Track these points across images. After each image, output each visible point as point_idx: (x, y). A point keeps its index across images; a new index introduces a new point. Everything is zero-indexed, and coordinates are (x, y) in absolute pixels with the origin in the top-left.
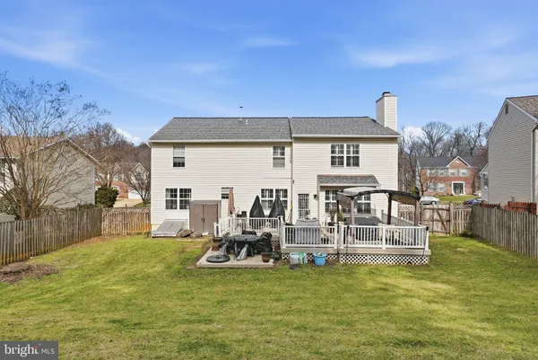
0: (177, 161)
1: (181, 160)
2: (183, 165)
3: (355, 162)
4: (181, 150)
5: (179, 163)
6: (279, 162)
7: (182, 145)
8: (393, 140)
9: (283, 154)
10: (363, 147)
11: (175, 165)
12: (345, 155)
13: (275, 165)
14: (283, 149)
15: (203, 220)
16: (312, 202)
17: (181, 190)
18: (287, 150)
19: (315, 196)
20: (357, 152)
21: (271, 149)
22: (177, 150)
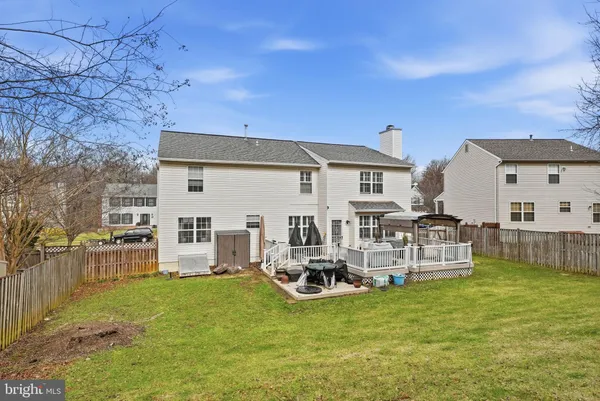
0: (193, 184)
1: (198, 184)
2: (201, 189)
3: (379, 189)
4: (198, 172)
5: (196, 187)
6: (306, 188)
7: (201, 166)
8: (407, 169)
9: (309, 179)
10: (386, 175)
11: (191, 189)
12: (372, 182)
13: (302, 191)
14: (310, 174)
15: (234, 253)
16: (345, 228)
17: (198, 219)
18: (314, 175)
19: (348, 222)
20: (381, 180)
21: (297, 174)
22: (193, 171)
